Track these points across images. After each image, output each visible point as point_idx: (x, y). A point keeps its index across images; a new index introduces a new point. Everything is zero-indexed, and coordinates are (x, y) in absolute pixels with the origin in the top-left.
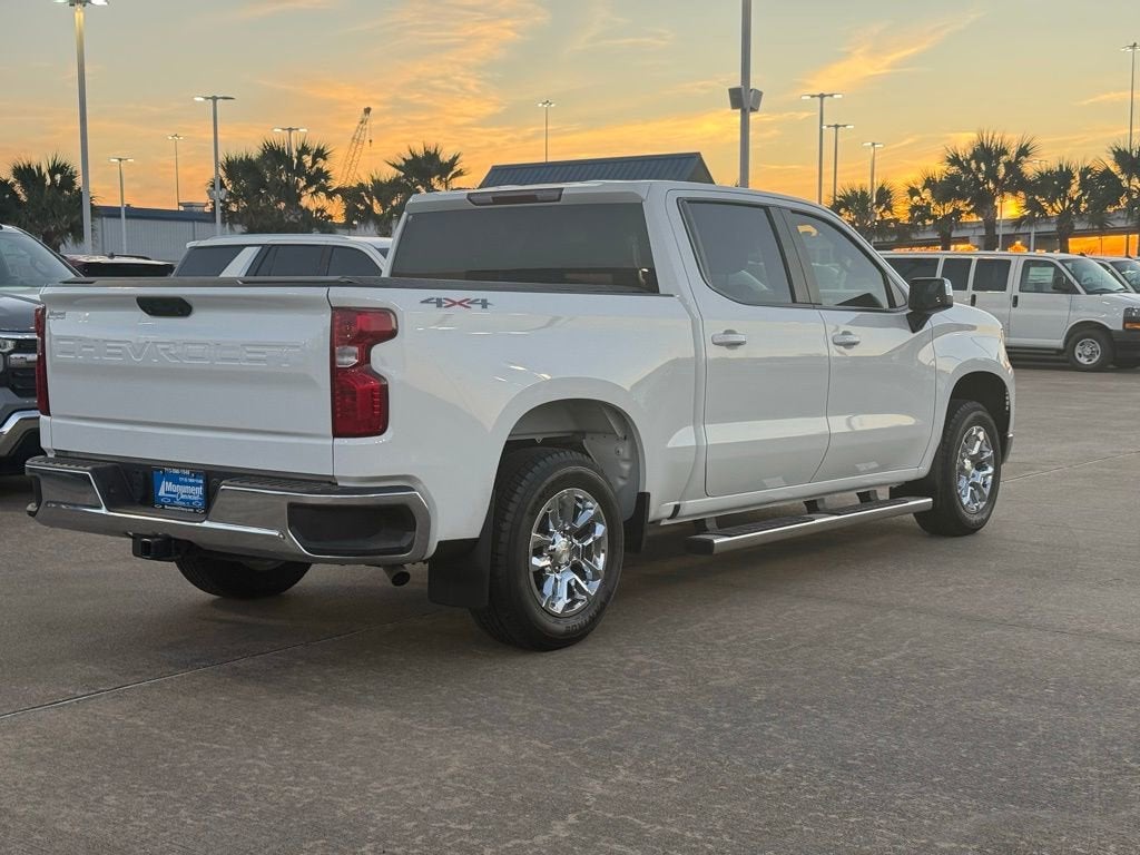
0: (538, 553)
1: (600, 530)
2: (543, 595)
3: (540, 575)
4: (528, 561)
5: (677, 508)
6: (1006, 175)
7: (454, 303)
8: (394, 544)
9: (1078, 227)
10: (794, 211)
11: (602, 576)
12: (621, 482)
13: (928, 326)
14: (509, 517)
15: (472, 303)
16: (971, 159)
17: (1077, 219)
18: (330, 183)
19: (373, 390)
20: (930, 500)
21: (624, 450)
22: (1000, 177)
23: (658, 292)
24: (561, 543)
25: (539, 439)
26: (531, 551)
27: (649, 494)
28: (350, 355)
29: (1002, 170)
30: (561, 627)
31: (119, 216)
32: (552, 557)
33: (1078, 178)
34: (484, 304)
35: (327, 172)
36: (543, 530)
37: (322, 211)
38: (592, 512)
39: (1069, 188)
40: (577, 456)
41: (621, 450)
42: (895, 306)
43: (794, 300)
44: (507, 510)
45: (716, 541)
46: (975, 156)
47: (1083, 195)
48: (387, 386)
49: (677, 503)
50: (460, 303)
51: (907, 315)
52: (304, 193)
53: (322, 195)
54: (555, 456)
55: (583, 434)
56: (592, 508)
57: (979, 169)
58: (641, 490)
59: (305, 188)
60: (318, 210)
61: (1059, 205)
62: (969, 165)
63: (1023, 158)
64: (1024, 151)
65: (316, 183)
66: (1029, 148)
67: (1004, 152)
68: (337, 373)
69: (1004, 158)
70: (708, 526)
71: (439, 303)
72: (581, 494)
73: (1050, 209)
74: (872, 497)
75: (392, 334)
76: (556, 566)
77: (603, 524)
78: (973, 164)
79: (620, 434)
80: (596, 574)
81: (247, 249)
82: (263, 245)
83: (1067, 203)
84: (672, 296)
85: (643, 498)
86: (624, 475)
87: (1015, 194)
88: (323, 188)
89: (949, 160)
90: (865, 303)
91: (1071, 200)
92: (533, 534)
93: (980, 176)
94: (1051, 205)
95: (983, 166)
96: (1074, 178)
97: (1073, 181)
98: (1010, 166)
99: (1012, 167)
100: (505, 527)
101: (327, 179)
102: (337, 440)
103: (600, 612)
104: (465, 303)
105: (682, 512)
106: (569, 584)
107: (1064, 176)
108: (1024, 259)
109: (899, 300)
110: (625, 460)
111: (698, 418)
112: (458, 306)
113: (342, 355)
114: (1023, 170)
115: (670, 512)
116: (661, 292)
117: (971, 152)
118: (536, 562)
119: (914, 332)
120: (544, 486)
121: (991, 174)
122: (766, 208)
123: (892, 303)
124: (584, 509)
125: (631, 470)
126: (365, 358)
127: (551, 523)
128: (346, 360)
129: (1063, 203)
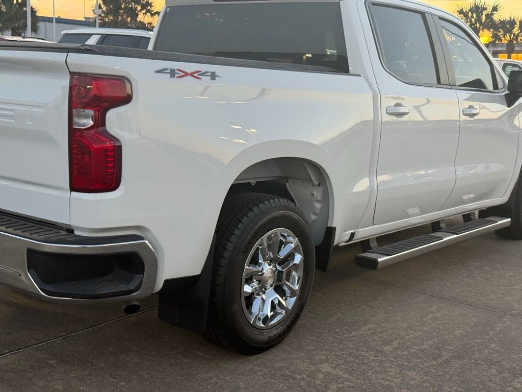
0: (249, 281)
1: (298, 258)
2: (251, 313)
3: (250, 299)
4: (241, 288)
5: (353, 235)
6: (486, 20)
7: (186, 74)
8: (123, 288)
9: (516, 49)
10: (441, 18)
11: (298, 293)
12: (314, 217)
13: (517, 103)
14: (227, 254)
15: (203, 74)
16: (469, 11)
17: (516, 45)
18: (152, 9)
19: (106, 149)
20: (509, 219)
21: (318, 193)
22: (483, 21)
23: (349, 72)
24: (267, 269)
25: (253, 182)
26: (244, 280)
27: (335, 228)
28: (86, 117)
29: (484, 18)
30: (264, 337)
31: (52, 22)
32: (260, 281)
33: (518, 24)
34: (213, 76)
35: (151, 3)
36: (255, 261)
37: (151, 24)
38: (293, 245)
39: (513, 29)
40: (284, 202)
41: (315, 193)
42: (498, 89)
43: (439, 82)
44: (225, 249)
45: (380, 260)
46: (471, 10)
47: (520, 32)
48: (120, 146)
49: (353, 231)
50: (192, 74)
51: (506, 95)
52: (140, 13)
53: (149, 14)
54: (267, 202)
55: (287, 179)
56: (293, 242)
57: (472, 17)
58: (329, 225)
59: (141, 10)
60: (148, 24)
61: (508, 36)
62: (468, 14)
63: (495, 12)
64: (495, 9)
65: (146, 9)
66: (498, 7)
67: (486, 9)
68: (74, 134)
69: (485, 12)
70: (372, 244)
71: (173, 73)
72: (286, 231)
73: (503, 39)
74: (472, 217)
75: (127, 99)
76: (262, 288)
77: (300, 254)
78: (470, 14)
79: (316, 182)
80: (293, 293)
81: (94, 36)
82: (103, 35)
83: (512, 36)
84: (360, 76)
85: (331, 232)
86: (317, 212)
87: (489, 30)
88: (149, 11)
89: (458, 11)
90: (477, 85)
91: (514, 34)
92: (246, 267)
93: (473, 20)
94: (504, 37)
95: (474, 15)
96: (516, 24)
97: (516, 26)
98: (488, 16)
99: (489, 16)
100: (224, 262)
101: (151, 6)
102: (73, 193)
103: (294, 322)
104: (196, 75)
105: (356, 237)
106: (272, 302)
107: (512, 23)
108: (503, 63)
109: (500, 85)
110: (318, 201)
111: (373, 171)
112: (189, 78)
113: (80, 116)
114: (494, 18)
115: (347, 238)
116: (351, 72)
117: (469, 8)
118: (247, 289)
119: (509, 106)
120: (256, 227)
121: (479, 20)
122: (422, 14)
123: (496, 86)
124: (286, 244)
125: (322, 208)
126: (100, 121)
127: (260, 256)
128: (82, 121)
129: (510, 36)
